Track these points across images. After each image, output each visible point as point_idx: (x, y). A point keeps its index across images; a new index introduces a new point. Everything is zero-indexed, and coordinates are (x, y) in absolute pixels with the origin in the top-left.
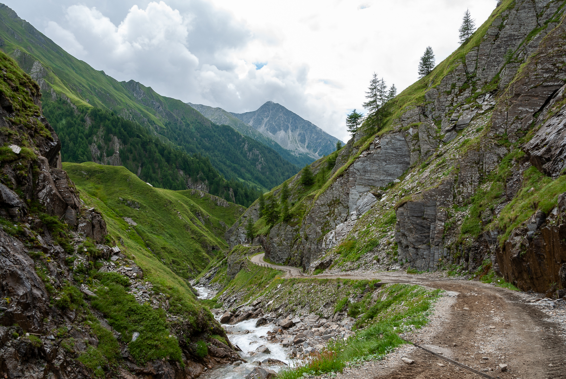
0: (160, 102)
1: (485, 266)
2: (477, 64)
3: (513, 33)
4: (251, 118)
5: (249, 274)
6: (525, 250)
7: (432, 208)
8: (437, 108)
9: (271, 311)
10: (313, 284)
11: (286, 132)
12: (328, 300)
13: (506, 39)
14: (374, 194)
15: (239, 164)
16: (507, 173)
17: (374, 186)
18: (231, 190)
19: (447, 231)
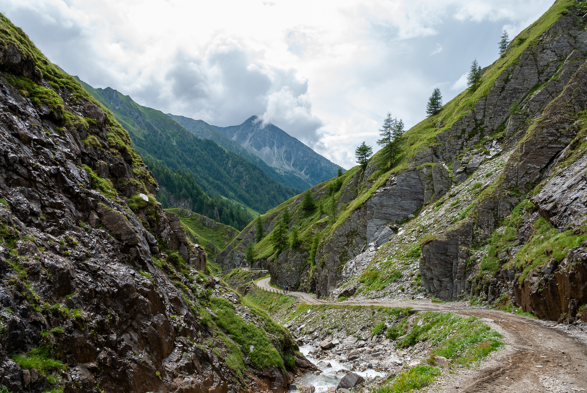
0: (139, 112)
1: (502, 298)
2: (484, 112)
3: (517, 87)
4: (235, 132)
5: (257, 298)
6: (542, 288)
7: (454, 246)
8: (448, 150)
9: (305, 334)
10: (346, 310)
11: (271, 148)
12: (365, 325)
13: (511, 92)
14: (391, 228)
15: (222, 181)
16: (519, 221)
17: (390, 220)
18: (216, 208)
19: (468, 267)
